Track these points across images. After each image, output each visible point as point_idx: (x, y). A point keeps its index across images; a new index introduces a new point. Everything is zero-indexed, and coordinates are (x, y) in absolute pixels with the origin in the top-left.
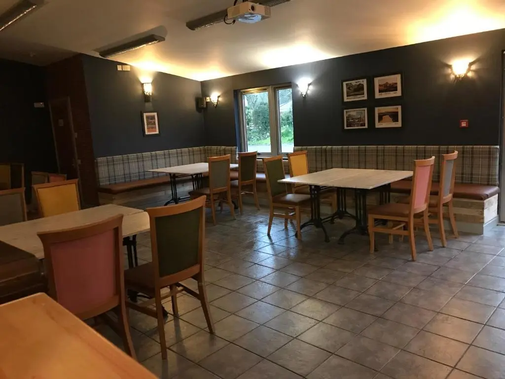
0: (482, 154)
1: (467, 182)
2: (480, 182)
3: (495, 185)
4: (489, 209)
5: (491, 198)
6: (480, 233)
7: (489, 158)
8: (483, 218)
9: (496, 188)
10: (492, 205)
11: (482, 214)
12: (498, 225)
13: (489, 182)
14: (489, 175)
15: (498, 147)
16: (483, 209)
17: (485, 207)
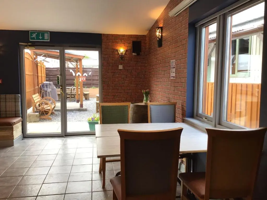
0: (11, 99)
1: (3, 116)
2: (11, 116)
3: (19, 117)
4: (16, 131)
5: (17, 124)
6: (12, 145)
7: (15, 101)
8: (13, 136)
9: (20, 118)
10: (18, 128)
11: (12, 134)
12: (22, 139)
13: (16, 115)
14: (15, 111)
15: (20, 95)
16: (13, 131)
17: (14, 130)
